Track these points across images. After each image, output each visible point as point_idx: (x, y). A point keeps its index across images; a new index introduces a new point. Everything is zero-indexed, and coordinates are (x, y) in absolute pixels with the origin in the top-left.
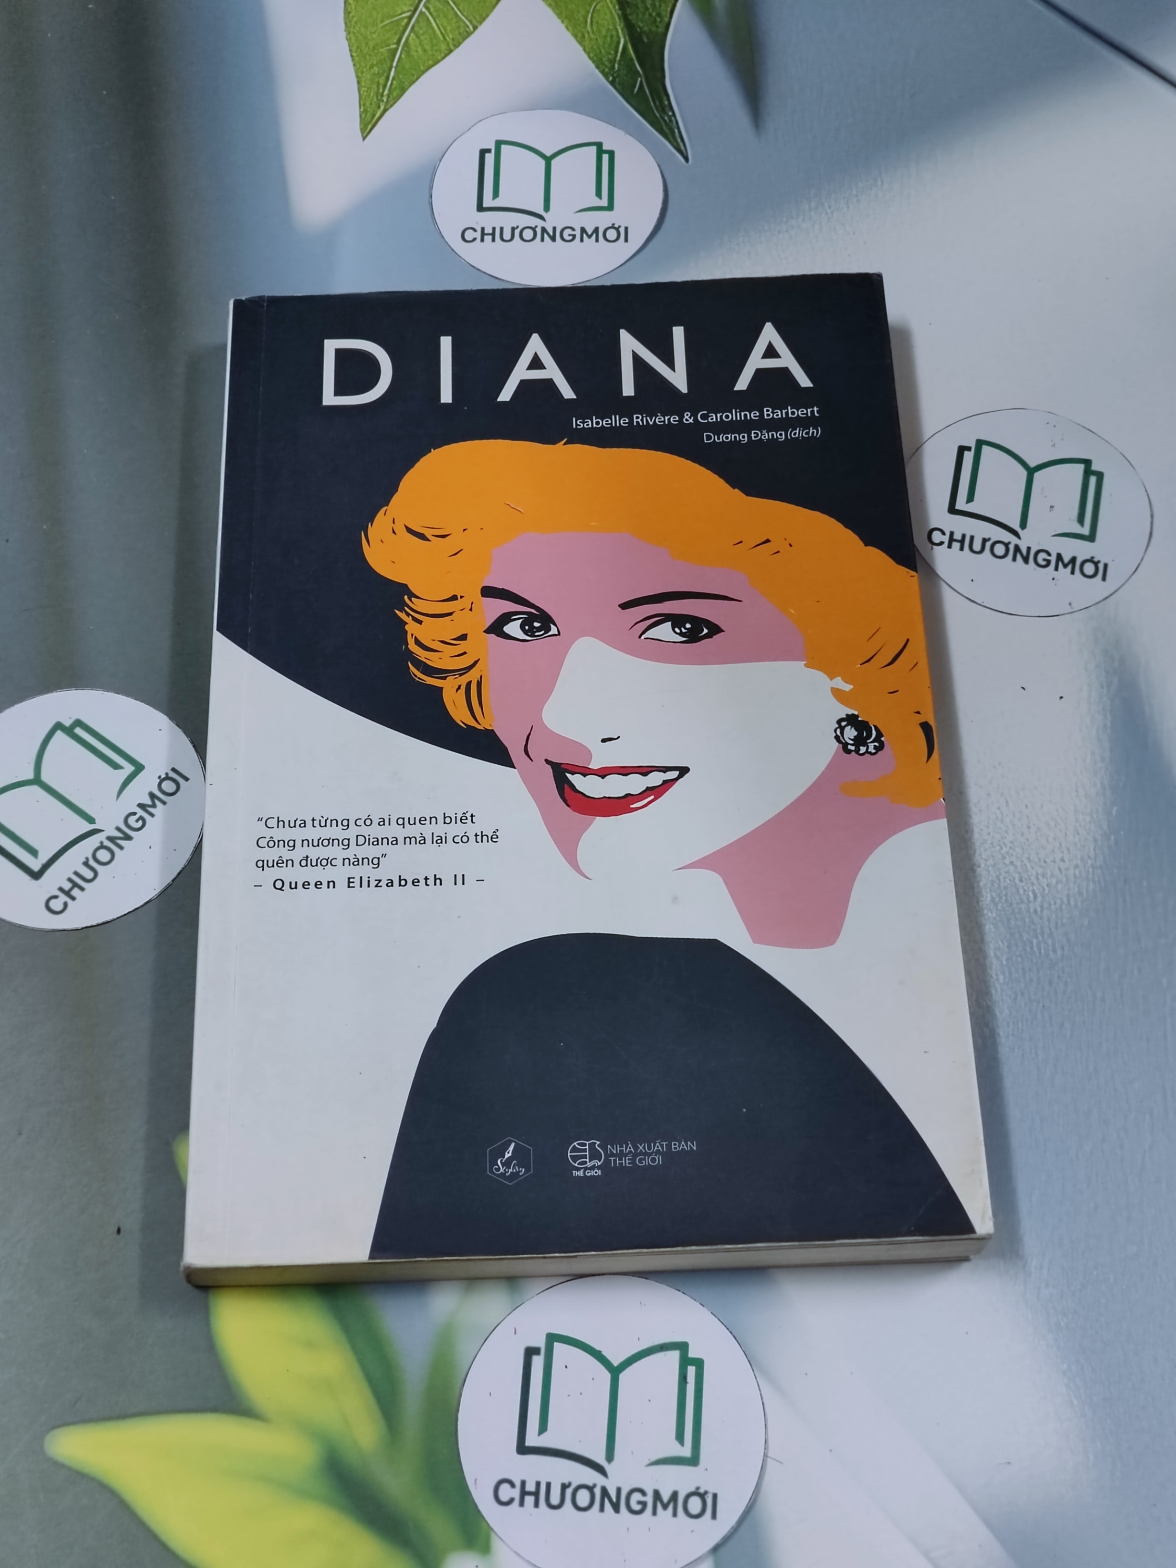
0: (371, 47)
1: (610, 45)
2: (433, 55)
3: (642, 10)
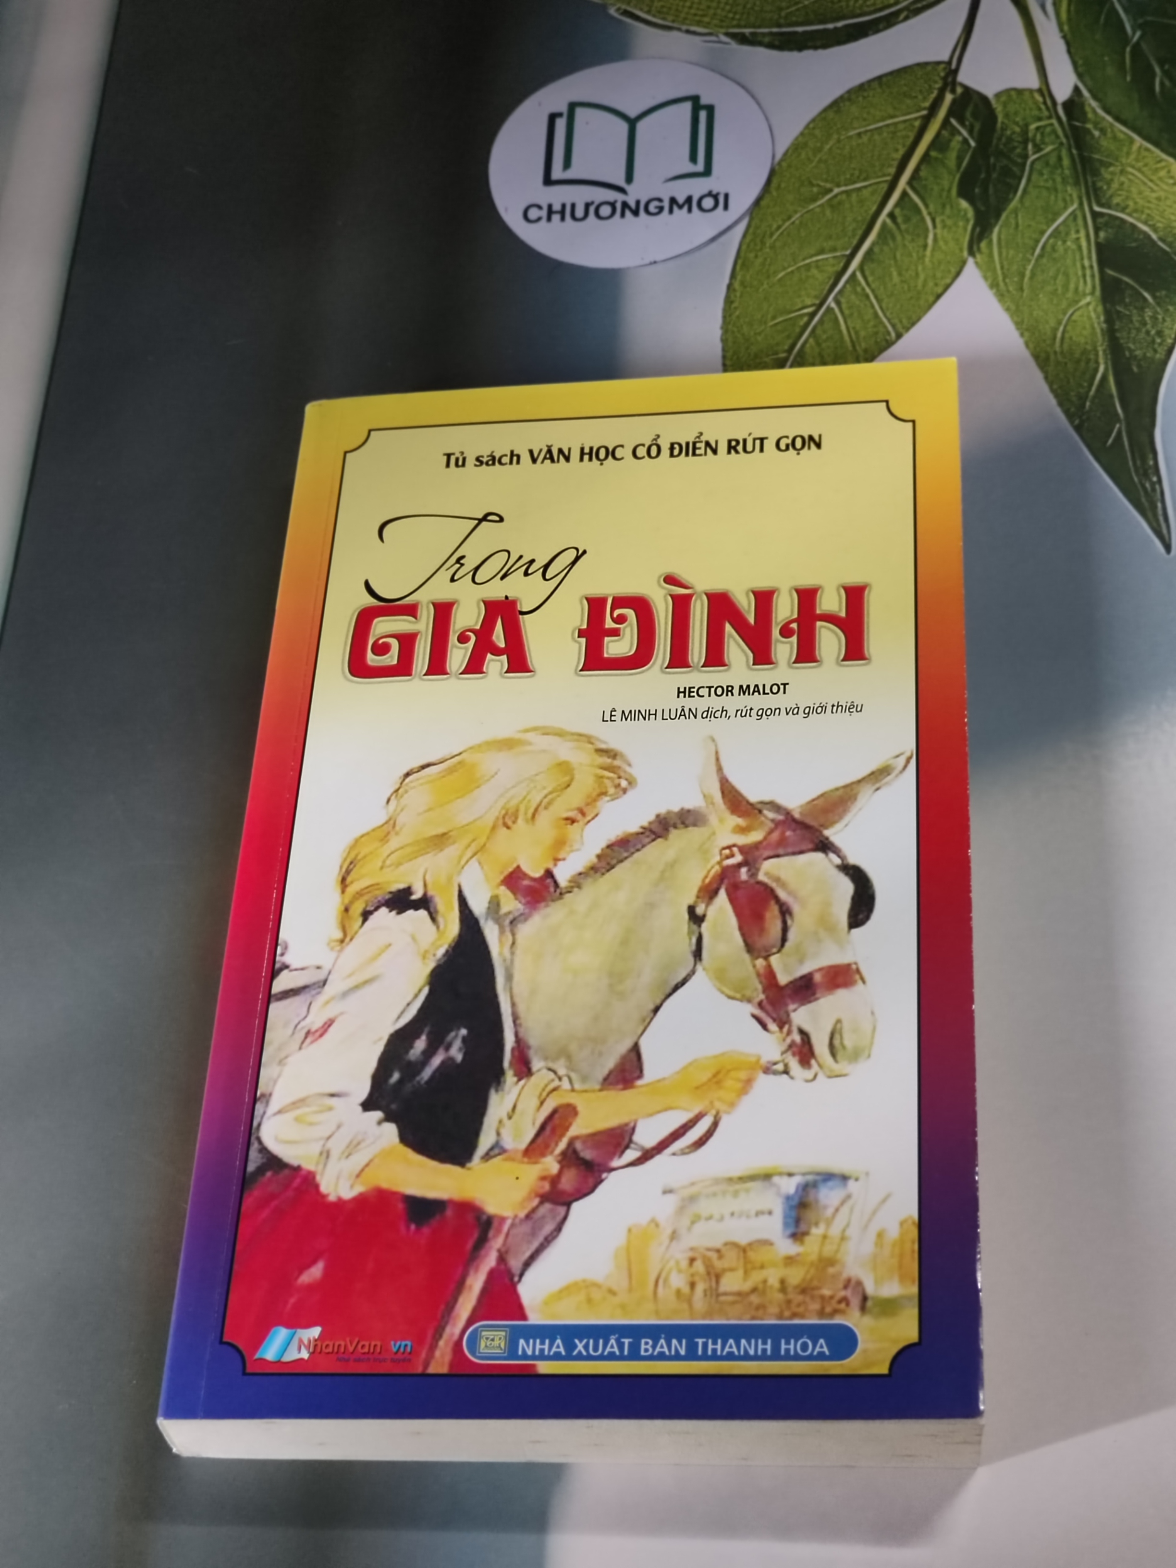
0: (752, 353)
1: (1084, 373)
3: (1137, 325)
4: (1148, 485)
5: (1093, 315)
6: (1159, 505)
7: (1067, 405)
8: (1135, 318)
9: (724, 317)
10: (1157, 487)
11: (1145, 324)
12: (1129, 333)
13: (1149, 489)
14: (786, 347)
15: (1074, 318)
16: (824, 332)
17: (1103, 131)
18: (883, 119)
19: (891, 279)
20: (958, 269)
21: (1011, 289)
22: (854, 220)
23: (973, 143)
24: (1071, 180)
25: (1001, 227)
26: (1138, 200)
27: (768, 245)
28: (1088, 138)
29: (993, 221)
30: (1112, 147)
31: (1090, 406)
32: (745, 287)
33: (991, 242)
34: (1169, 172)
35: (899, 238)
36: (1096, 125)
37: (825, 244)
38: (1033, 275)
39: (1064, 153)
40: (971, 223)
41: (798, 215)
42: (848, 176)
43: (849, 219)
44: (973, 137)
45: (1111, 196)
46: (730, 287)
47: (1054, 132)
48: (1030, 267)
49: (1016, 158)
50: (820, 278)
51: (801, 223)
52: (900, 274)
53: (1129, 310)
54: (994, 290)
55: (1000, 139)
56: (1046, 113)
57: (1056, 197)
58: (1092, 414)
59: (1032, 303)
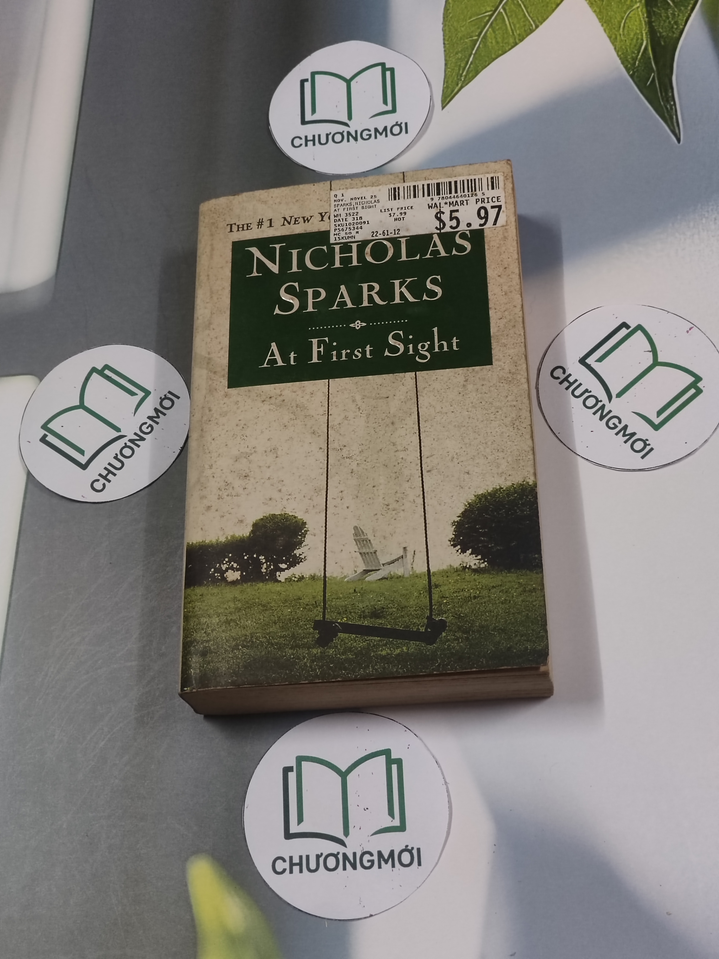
0: (459, 37)
1: (635, 46)
2: (503, 46)
3: (664, 18)
4: (668, 106)
5: (641, 14)
6: (674, 117)
7: (626, 63)
8: (663, 15)
9: (444, 18)
10: (673, 107)
11: (668, 18)
12: (660, 23)
13: (669, 109)
14: (477, 34)
15: (630, 15)
16: (497, 25)
31: (638, 64)
32: (455, 1)
53: (660, 10)
54: (588, 1)
58: (639, 68)
59: (608, 8)
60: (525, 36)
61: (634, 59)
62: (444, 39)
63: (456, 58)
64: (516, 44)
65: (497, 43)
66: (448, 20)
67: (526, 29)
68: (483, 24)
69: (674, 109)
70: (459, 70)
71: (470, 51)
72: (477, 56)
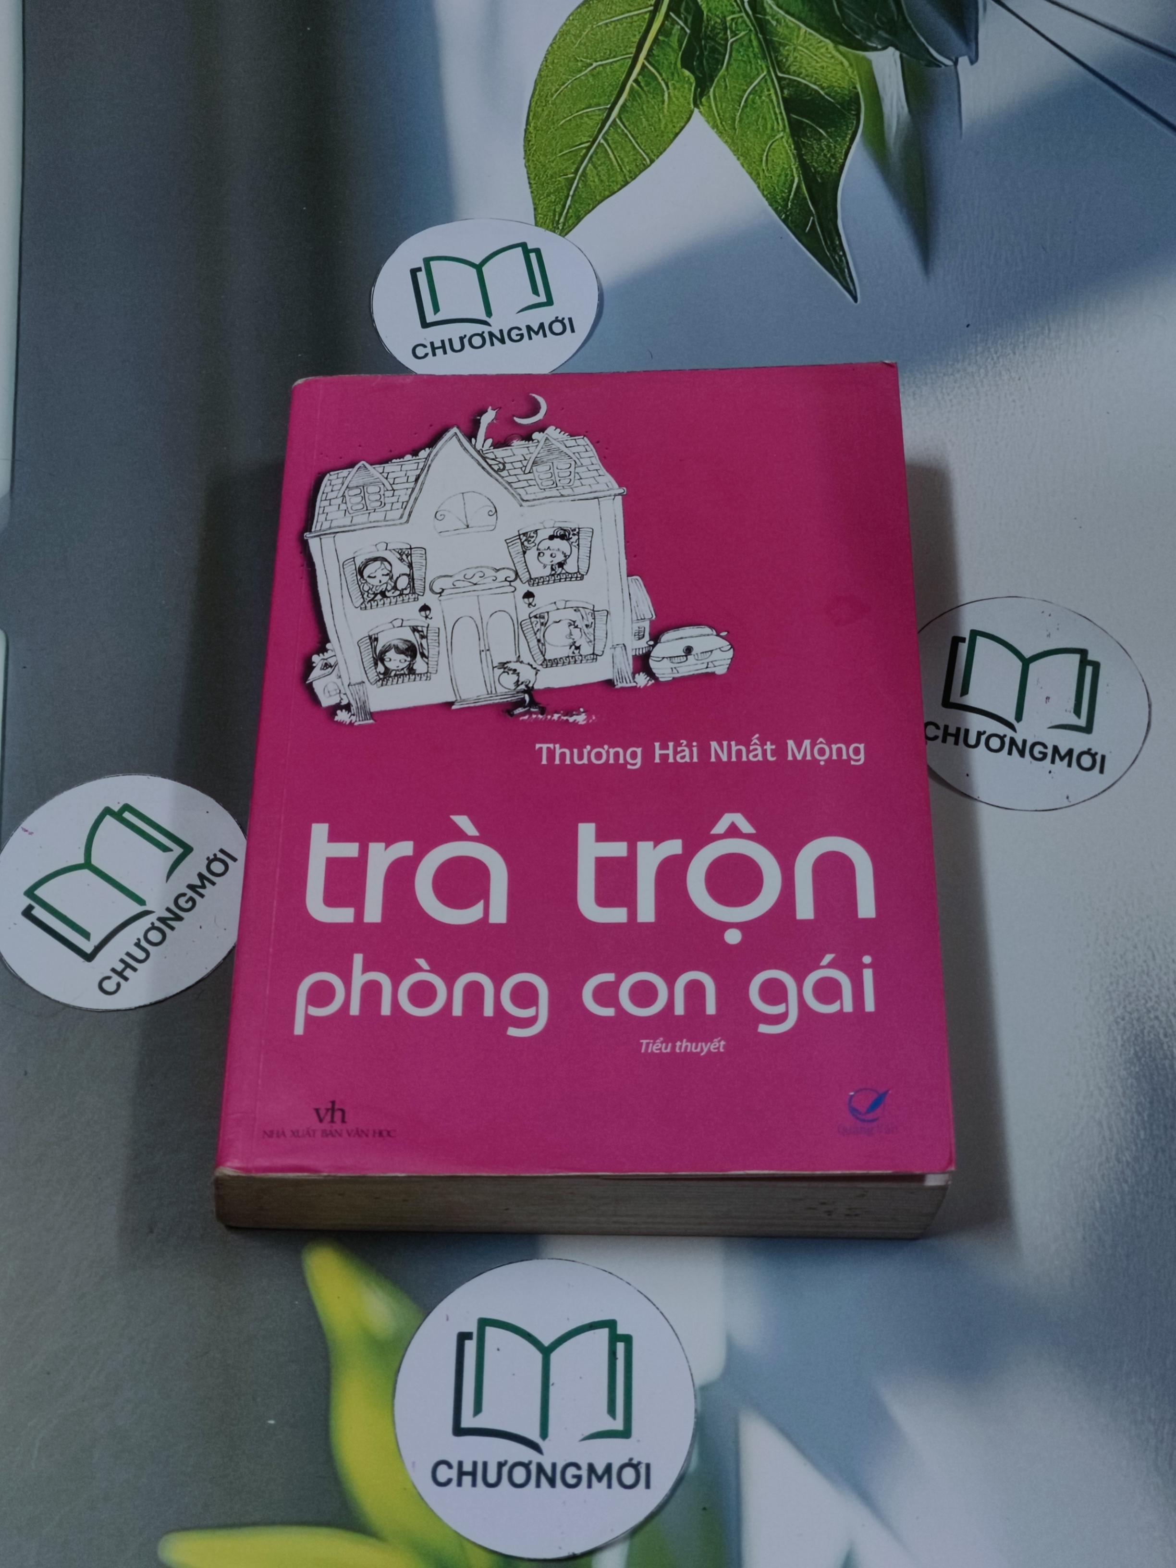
0: (549, 176)
1: (784, 183)
2: (610, 186)
3: (817, 150)
4: (837, 258)
5: (787, 146)
6: (846, 270)
7: (776, 205)
8: (815, 146)
9: (525, 151)
10: (843, 258)
11: (823, 150)
12: (812, 156)
13: (838, 260)
14: (573, 171)
15: (773, 147)
16: (599, 160)
17: (778, 21)
18: (623, 14)
19: (642, 124)
20: (688, 116)
21: (727, 128)
22: (610, 85)
23: (688, 31)
24: (759, 56)
25: (715, 87)
26: (808, 68)
27: (550, 102)
28: (768, 26)
29: (708, 84)
30: (786, 32)
31: (791, 206)
32: (538, 130)
33: (709, 97)
34: (827, 49)
35: (644, 96)
36: (773, 17)
37: (591, 101)
38: (740, 121)
39: (753, 37)
40: (694, 85)
41: (569, 82)
42: (602, 54)
43: (606, 83)
44: (687, 27)
45: (789, 66)
46: (526, 130)
47: (744, 22)
48: (739, 114)
49: (719, 41)
50: (591, 124)
51: (572, 86)
52: (647, 120)
53: (810, 141)
54: (715, 130)
55: (707, 27)
56: (737, 9)
57: (751, 68)
58: (793, 211)
59: (743, 138)
60: (637, 173)
61: (786, 200)
62: (529, 178)
63: (549, 201)
64: (627, 183)
65: (602, 181)
66: (531, 154)
67: (638, 164)
68: (579, 158)
69: (844, 261)
70: (554, 215)
71: (565, 191)
72: (576, 198)
